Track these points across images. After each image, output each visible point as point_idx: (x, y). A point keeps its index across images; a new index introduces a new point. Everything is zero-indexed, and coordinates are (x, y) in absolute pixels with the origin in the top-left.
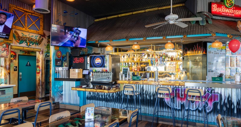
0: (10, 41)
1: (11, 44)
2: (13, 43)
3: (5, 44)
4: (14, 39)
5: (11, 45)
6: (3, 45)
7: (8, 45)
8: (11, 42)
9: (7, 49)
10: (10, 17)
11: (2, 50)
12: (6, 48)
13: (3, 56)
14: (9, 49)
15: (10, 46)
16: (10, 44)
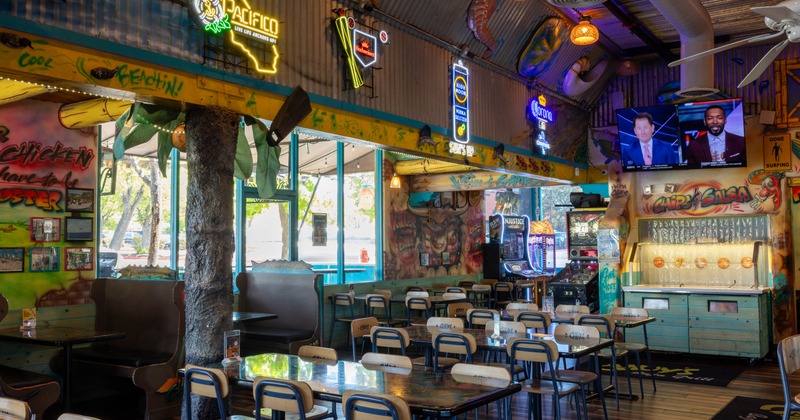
0: (783, 165)
1: (788, 174)
2: (794, 168)
3: (768, 176)
4: (794, 158)
5: (788, 178)
6: (763, 180)
7: (777, 179)
8: (786, 168)
9: (773, 192)
10: (732, 110)
11: (761, 195)
12: (772, 189)
13: (765, 209)
14: (780, 189)
15: (783, 182)
16: (782, 175)
